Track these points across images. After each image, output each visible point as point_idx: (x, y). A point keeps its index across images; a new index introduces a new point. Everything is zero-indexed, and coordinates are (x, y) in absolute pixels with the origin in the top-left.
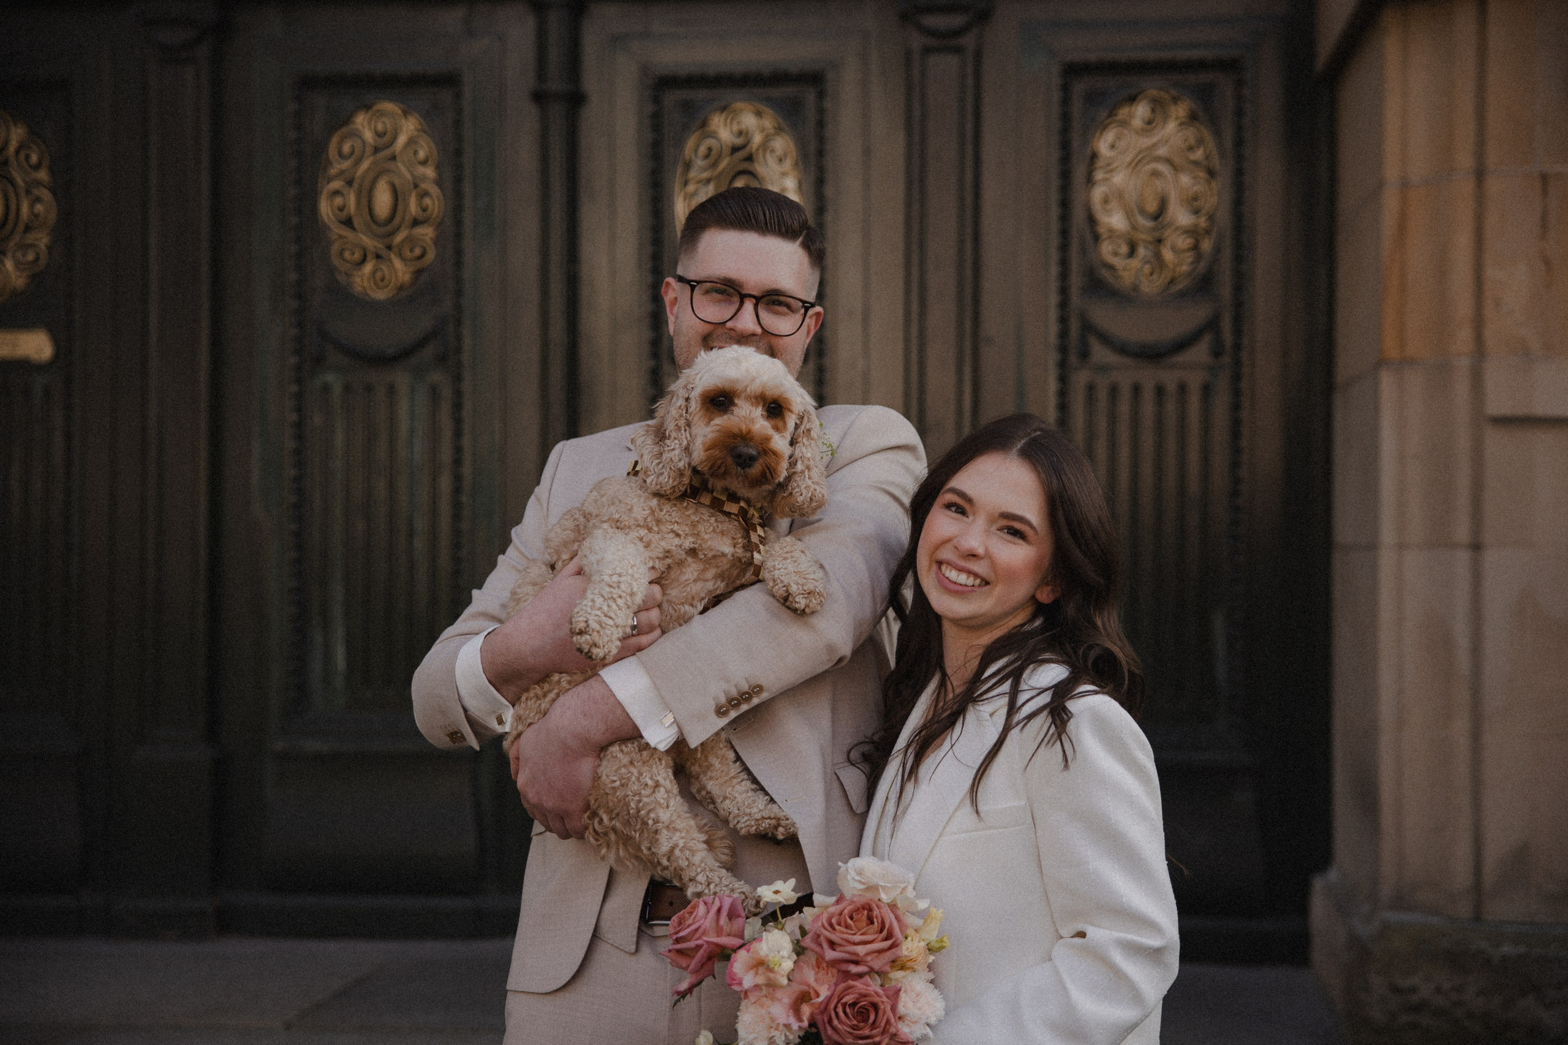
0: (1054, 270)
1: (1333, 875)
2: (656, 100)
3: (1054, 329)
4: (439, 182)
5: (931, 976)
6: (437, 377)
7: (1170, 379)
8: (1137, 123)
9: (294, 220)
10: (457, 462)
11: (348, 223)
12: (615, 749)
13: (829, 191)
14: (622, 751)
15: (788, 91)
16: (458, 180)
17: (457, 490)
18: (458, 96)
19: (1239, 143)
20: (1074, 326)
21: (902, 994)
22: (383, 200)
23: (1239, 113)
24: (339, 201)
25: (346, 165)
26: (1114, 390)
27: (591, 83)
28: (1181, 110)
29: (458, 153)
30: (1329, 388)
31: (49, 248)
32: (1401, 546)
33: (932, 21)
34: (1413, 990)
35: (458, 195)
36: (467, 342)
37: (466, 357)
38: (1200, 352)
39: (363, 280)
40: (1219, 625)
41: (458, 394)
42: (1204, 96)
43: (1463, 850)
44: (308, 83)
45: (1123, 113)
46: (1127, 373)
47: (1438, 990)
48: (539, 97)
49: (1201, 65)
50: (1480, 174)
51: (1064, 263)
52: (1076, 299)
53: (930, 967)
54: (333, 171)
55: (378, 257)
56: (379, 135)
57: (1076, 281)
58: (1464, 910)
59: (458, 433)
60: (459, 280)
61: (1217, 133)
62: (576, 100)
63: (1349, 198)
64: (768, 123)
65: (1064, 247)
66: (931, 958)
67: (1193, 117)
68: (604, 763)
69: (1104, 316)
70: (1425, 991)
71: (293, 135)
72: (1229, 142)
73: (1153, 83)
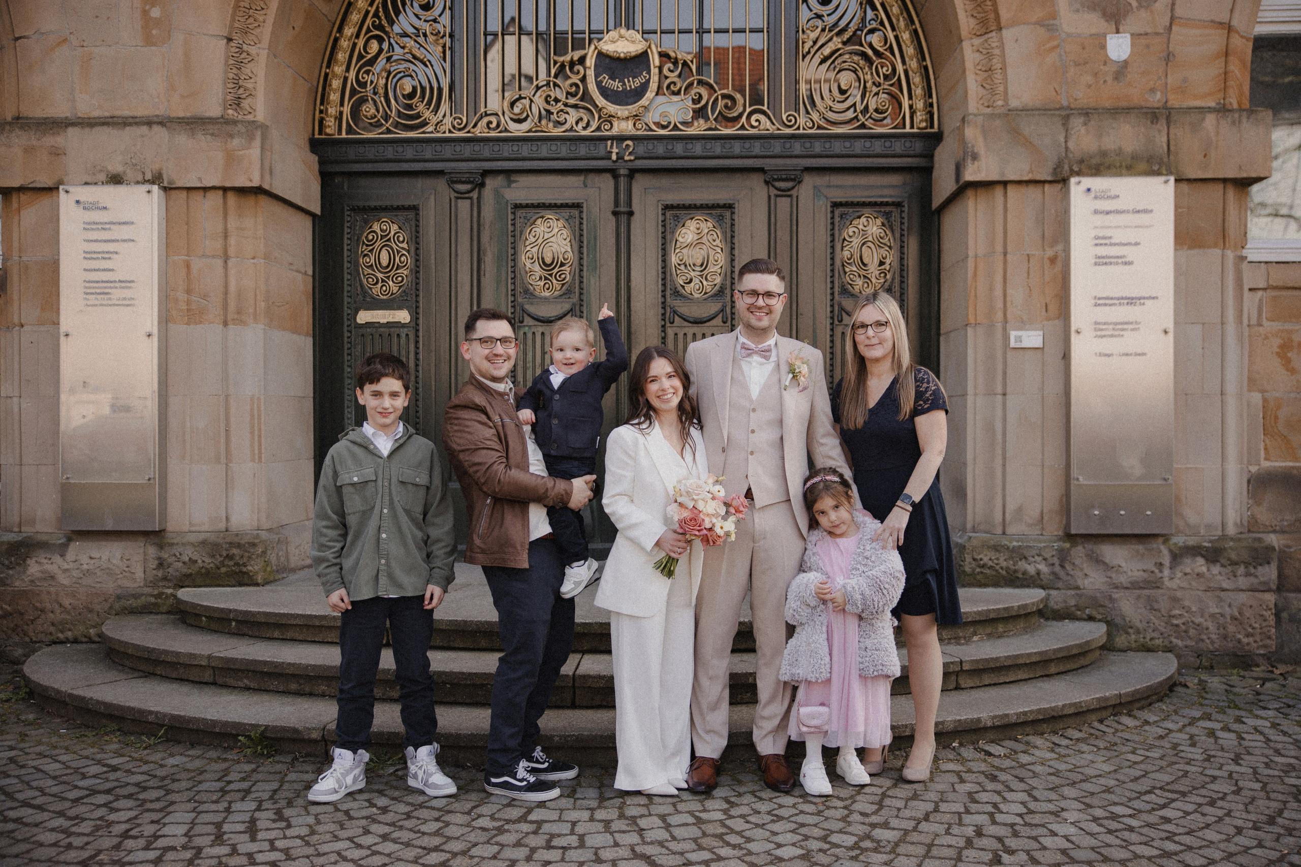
0: (829, 286)
2: (664, 214)
3: (829, 309)
4: (572, 247)
8: (861, 226)
9: (510, 264)
11: (534, 265)
13: (736, 252)
15: (719, 211)
16: (581, 247)
18: (581, 212)
19: (902, 235)
20: (836, 308)
22: (548, 256)
23: (902, 224)
24: (530, 256)
25: (532, 240)
27: (636, 207)
28: (879, 221)
29: (581, 235)
30: (939, 334)
31: (408, 276)
33: (778, 184)
34: (981, 560)
35: (581, 253)
39: (540, 287)
42: (887, 215)
44: (517, 206)
45: (855, 222)
47: (990, 560)
48: (615, 213)
49: (887, 204)
50: (1005, 254)
51: (832, 282)
54: (526, 242)
55: (546, 279)
56: (548, 229)
57: (836, 289)
58: (999, 531)
60: (581, 288)
61: (892, 231)
62: (631, 214)
63: (948, 259)
64: (710, 225)
65: (832, 277)
67: (883, 225)
70: (986, 560)
71: (510, 228)
72: (898, 235)
73: (867, 211)
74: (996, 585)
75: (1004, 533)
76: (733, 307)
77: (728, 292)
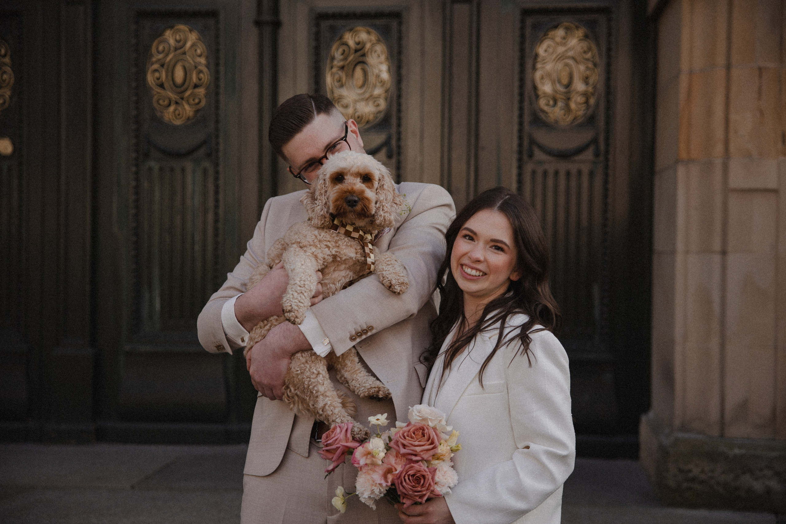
0: (516, 113)
1: (651, 414)
2: (317, 25)
3: (516, 142)
4: (208, 66)
5: (452, 464)
6: (206, 164)
7: (573, 168)
8: (558, 39)
9: (134, 84)
10: (217, 207)
11: (162, 86)
12: (299, 355)
13: (404, 72)
14: (302, 356)
15: (383, 21)
16: (217, 65)
17: (216, 221)
18: (218, 21)
19: (609, 50)
20: (526, 140)
21: (437, 472)
22: (179, 75)
23: (610, 35)
24: (157, 75)
25: (161, 56)
26: (545, 173)
27: (284, 17)
28: (580, 33)
29: (218, 51)
30: (652, 171)
31: (11, 98)
32: (687, 252)
34: (690, 471)
35: (217, 72)
36: (221, 147)
37: (221, 154)
38: (588, 155)
39: (169, 114)
40: (596, 290)
41: (217, 173)
42: (592, 26)
43: (715, 402)
44: (142, 15)
45: (551, 34)
46: (552, 165)
47: (702, 471)
48: (258, 23)
49: (591, 10)
50: (728, 67)
51: (521, 109)
52: (527, 127)
53: (452, 460)
54: (154, 59)
55: (177, 103)
56: (178, 41)
57: (527, 118)
58: (715, 432)
59: (217, 193)
60: (217, 115)
61: (598, 44)
62: (277, 25)
64: (373, 38)
65: (521, 101)
66: (452, 455)
67: (586, 37)
68: (293, 362)
69: (542, 136)
70: (696, 472)
71: (134, 41)
72: (604, 50)
73: (567, 21)
74: (710, 505)
75: (722, 435)
76: (399, 139)
77: (394, 121)
